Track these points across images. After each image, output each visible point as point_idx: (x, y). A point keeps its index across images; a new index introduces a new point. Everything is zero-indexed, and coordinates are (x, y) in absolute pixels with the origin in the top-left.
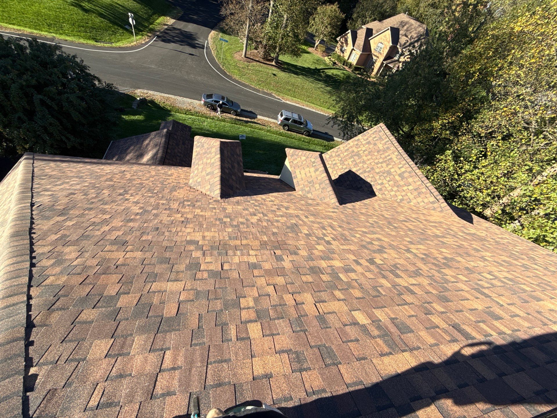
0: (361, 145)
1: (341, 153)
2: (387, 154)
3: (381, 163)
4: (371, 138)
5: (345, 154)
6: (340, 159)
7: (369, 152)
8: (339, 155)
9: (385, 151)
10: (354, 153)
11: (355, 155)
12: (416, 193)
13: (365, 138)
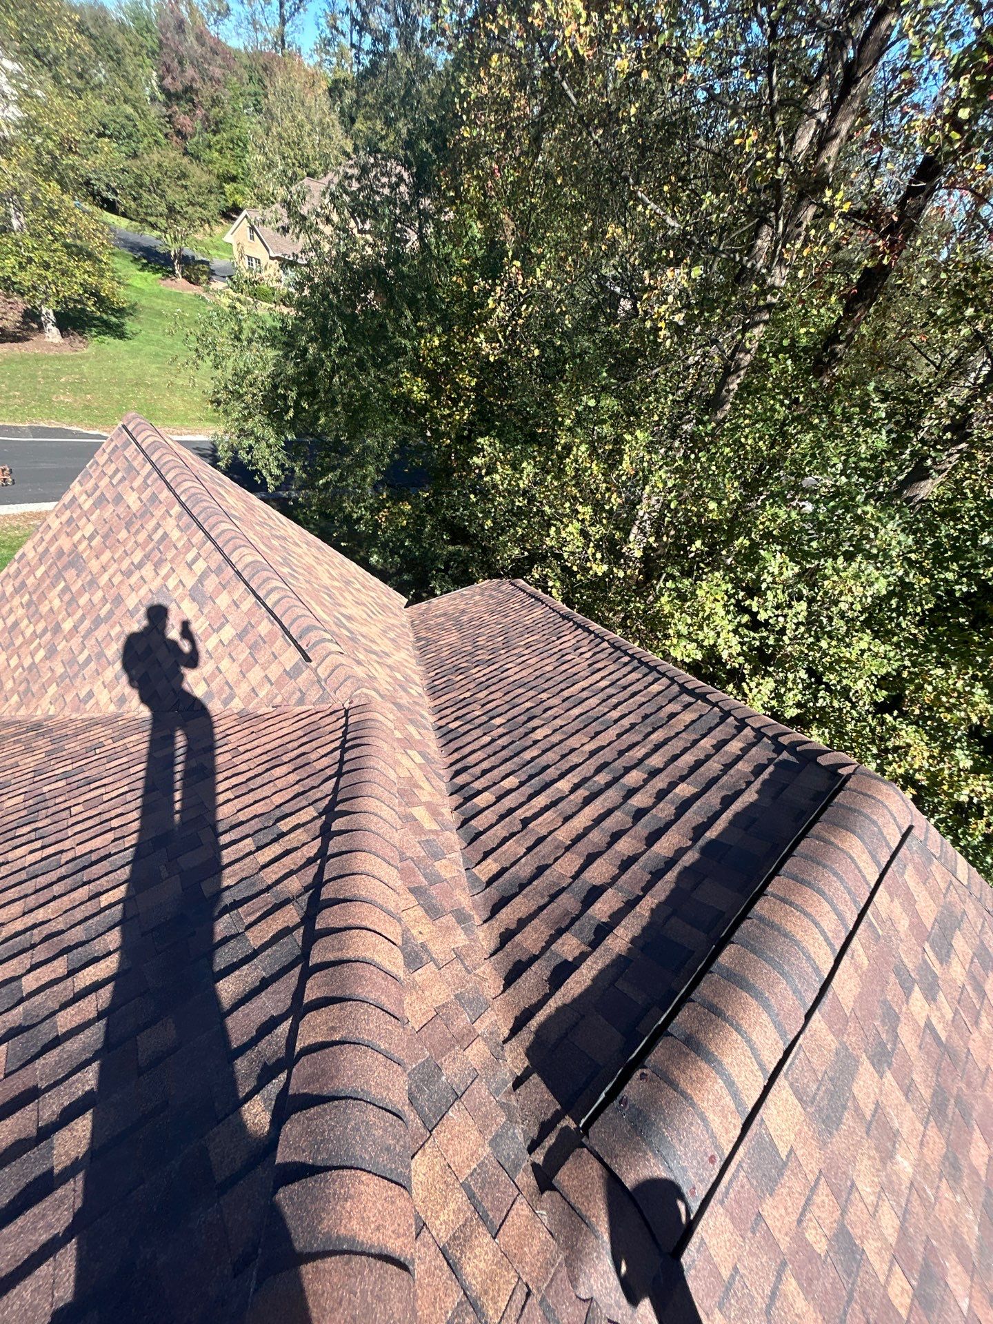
0: (79, 518)
1: (28, 576)
2: (151, 525)
3: (140, 566)
4: (106, 479)
5: (39, 573)
6: (27, 597)
7: (105, 537)
8: (23, 584)
9: (145, 513)
10: (65, 559)
11: (65, 568)
12: (243, 653)
13: (90, 485)
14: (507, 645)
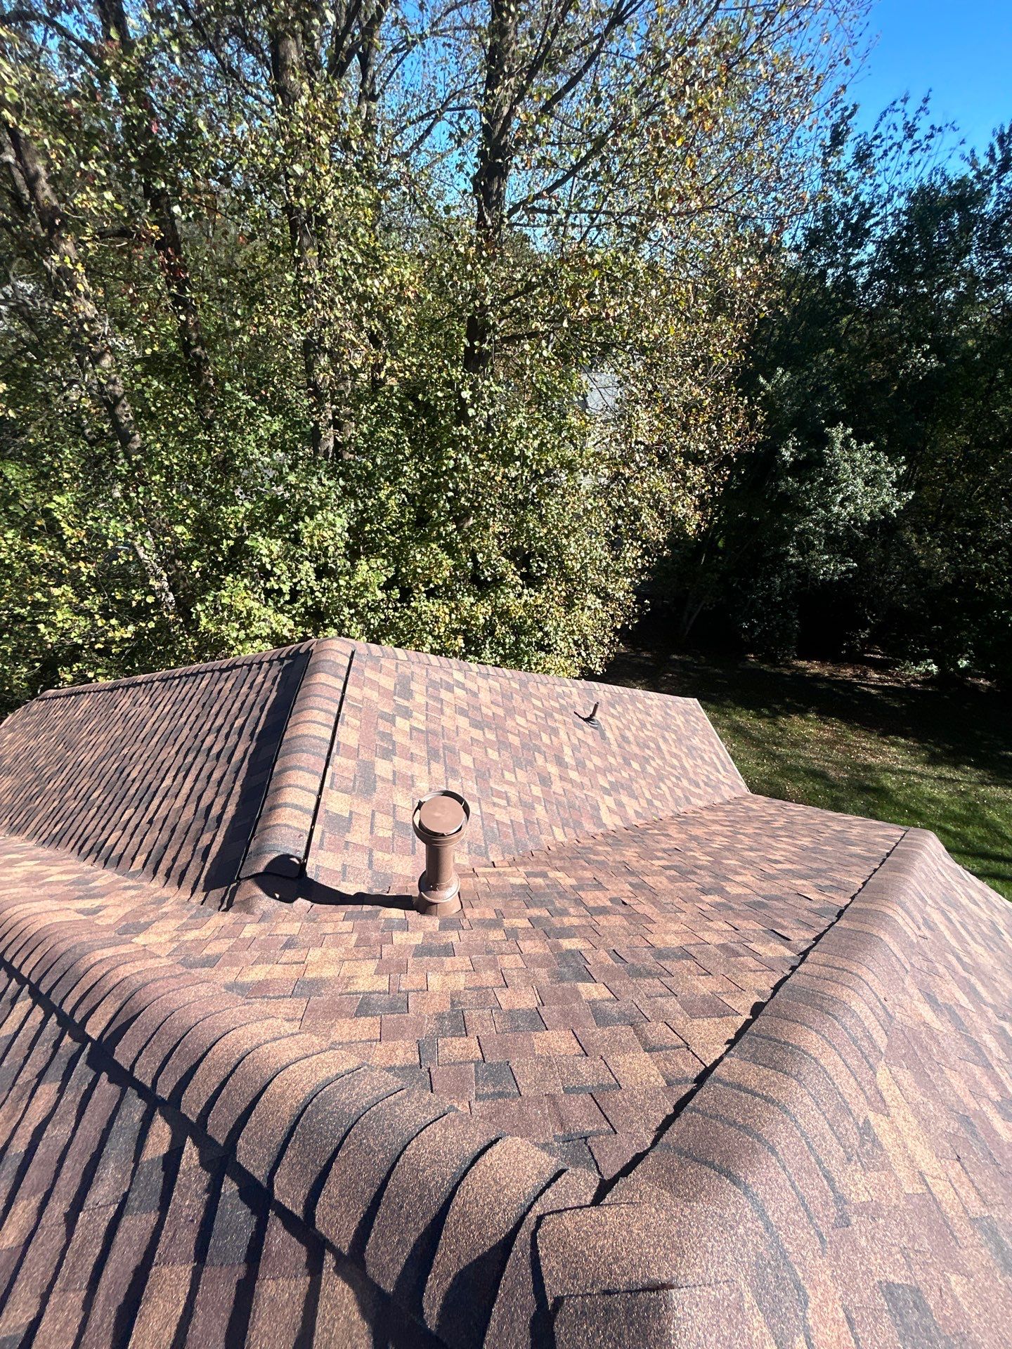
14: (70, 746)
